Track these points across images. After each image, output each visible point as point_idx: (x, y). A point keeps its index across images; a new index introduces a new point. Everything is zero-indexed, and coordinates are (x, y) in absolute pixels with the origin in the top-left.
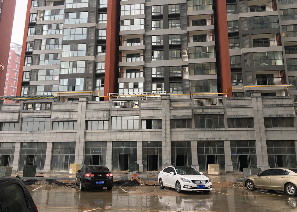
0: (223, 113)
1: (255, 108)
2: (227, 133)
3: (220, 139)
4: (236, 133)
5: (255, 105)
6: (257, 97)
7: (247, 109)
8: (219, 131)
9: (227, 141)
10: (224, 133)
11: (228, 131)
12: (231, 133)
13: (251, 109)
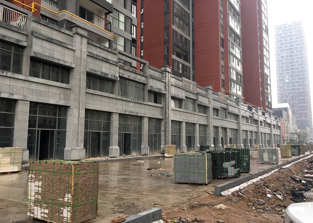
0: (25, 44)
1: (78, 53)
2: (26, 85)
3: (12, 94)
4: (42, 88)
5: (79, 49)
6: (82, 36)
7: (67, 51)
8: (10, 77)
9: (23, 102)
10: (21, 84)
11: (29, 83)
12: (34, 86)
13: (72, 52)
